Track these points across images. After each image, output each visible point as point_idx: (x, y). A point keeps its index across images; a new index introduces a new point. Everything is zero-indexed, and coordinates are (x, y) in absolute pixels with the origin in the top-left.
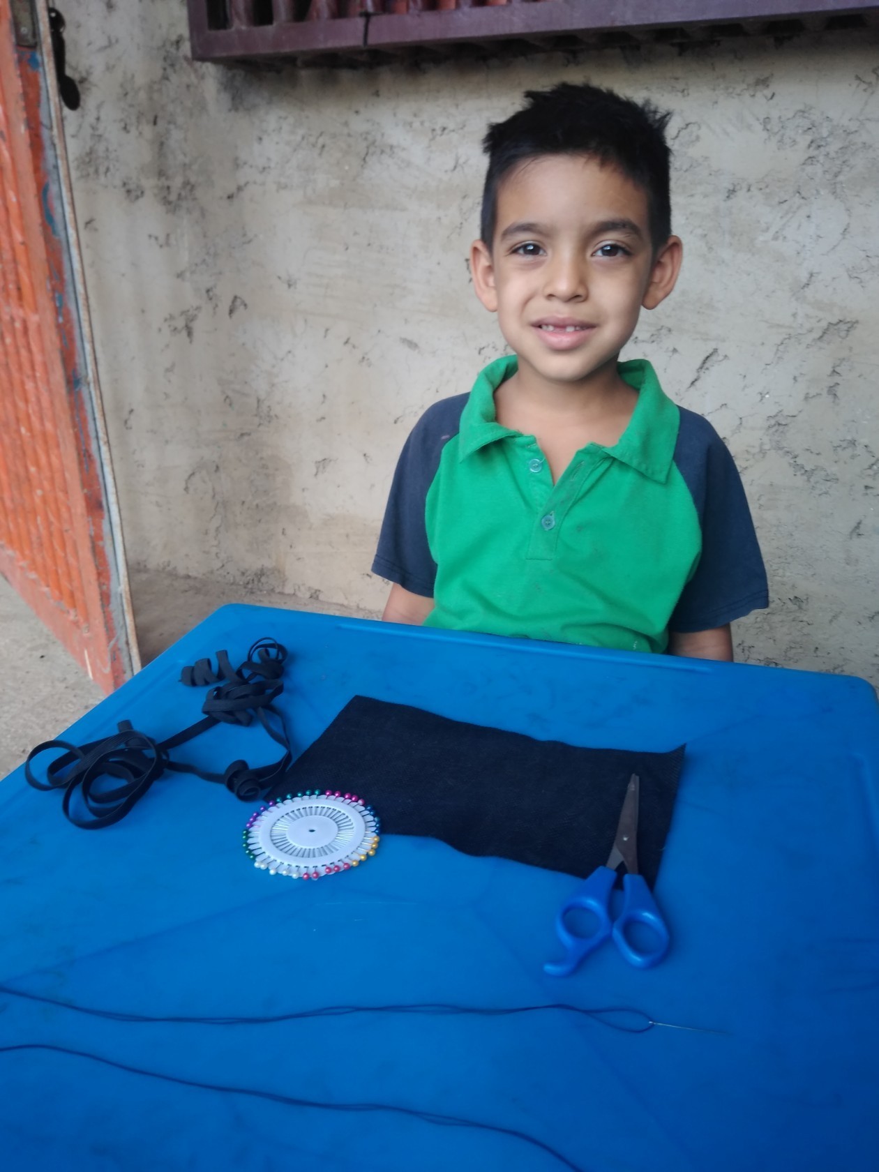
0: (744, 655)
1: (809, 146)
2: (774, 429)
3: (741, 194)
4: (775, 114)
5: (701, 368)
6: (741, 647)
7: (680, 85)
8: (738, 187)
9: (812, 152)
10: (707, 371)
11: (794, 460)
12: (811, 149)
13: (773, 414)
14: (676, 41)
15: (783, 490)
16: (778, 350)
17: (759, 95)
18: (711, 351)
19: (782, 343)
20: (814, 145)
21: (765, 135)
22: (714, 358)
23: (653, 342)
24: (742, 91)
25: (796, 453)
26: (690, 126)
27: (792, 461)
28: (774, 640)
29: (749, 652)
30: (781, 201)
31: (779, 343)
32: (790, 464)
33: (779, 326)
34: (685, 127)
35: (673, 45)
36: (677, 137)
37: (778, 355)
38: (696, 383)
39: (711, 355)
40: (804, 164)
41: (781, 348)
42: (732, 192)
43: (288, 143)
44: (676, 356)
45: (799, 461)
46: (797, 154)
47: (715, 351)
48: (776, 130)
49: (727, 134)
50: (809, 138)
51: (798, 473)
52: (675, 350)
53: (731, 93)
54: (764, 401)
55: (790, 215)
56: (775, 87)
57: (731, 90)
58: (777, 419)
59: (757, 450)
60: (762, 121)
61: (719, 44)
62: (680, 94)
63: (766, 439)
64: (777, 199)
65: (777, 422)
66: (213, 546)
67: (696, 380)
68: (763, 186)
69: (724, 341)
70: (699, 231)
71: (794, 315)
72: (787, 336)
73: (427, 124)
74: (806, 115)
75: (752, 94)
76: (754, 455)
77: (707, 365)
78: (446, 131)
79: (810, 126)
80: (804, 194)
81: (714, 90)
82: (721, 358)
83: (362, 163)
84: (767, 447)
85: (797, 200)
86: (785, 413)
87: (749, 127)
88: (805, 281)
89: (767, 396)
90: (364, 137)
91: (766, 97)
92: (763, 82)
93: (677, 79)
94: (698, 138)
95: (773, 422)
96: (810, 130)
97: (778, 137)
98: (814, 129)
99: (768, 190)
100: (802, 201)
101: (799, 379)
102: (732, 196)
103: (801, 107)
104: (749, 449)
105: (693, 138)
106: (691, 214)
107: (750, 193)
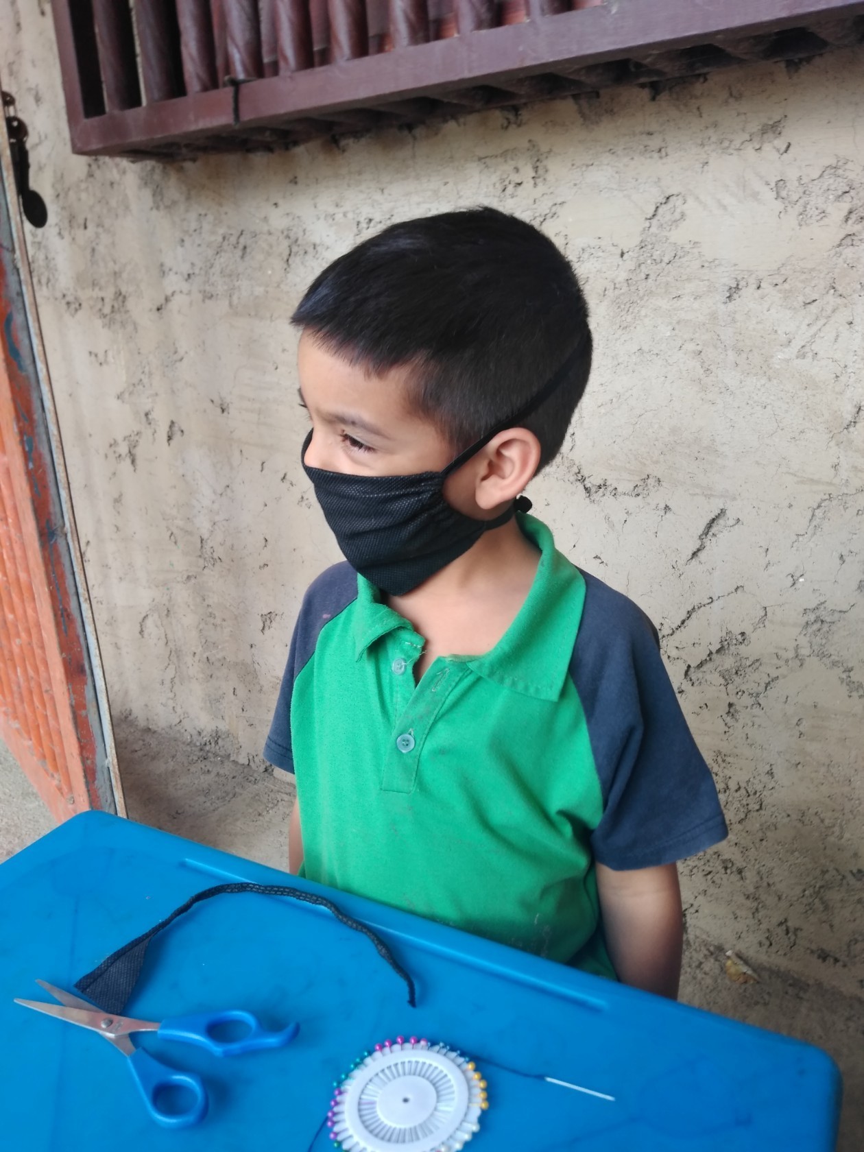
0: (789, 939)
1: (847, 219)
2: (816, 626)
3: (748, 293)
4: (792, 174)
5: (706, 533)
6: (784, 927)
7: (655, 142)
8: (742, 284)
9: (851, 227)
10: (714, 539)
11: (847, 673)
12: (850, 222)
13: (813, 606)
14: (643, 80)
15: (833, 716)
16: (813, 515)
17: (767, 147)
18: (717, 512)
19: (819, 506)
20: (854, 217)
21: (779, 205)
22: (721, 522)
23: (638, 495)
24: (742, 143)
25: (850, 665)
26: (671, 199)
27: (844, 676)
28: (831, 926)
29: (796, 935)
30: (808, 301)
31: (815, 507)
32: (842, 680)
33: (818, 482)
34: (664, 201)
35: (643, 86)
36: (654, 215)
37: (814, 523)
38: (699, 554)
39: (718, 517)
40: (840, 245)
41: (819, 513)
42: (733, 292)
43: (209, 245)
44: (669, 515)
45: (855, 676)
46: (833, 229)
47: (723, 512)
48: (795, 197)
49: (725, 208)
50: (845, 206)
51: (855, 694)
52: (667, 508)
53: (728, 148)
54: (796, 586)
55: (823, 321)
56: (791, 133)
57: (726, 144)
58: (818, 613)
59: (791, 654)
60: (773, 185)
61: (706, 80)
62: (656, 155)
63: (803, 641)
64: (801, 299)
65: (818, 617)
66: (169, 698)
67: (699, 550)
68: (780, 281)
69: (734, 499)
70: (691, 347)
71: (835, 467)
72: (827, 497)
73: (350, 215)
74: (840, 172)
75: (758, 147)
76: (787, 661)
77: (713, 530)
78: (372, 224)
79: (847, 189)
80: (840, 289)
81: (702, 145)
82: (731, 522)
83: (285, 266)
84: (805, 651)
85: (831, 299)
86: (830, 606)
87: (755, 196)
88: (849, 418)
89: (801, 580)
90: (285, 233)
91: (778, 150)
92: (773, 129)
93: (650, 134)
94: (683, 215)
95: (812, 617)
96: (847, 194)
97: (798, 208)
98: (852, 193)
99: (786, 286)
100: (839, 300)
101: (847, 559)
102: (735, 296)
103: (833, 162)
104: (781, 653)
105: (677, 215)
106: (678, 322)
107: (760, 291)
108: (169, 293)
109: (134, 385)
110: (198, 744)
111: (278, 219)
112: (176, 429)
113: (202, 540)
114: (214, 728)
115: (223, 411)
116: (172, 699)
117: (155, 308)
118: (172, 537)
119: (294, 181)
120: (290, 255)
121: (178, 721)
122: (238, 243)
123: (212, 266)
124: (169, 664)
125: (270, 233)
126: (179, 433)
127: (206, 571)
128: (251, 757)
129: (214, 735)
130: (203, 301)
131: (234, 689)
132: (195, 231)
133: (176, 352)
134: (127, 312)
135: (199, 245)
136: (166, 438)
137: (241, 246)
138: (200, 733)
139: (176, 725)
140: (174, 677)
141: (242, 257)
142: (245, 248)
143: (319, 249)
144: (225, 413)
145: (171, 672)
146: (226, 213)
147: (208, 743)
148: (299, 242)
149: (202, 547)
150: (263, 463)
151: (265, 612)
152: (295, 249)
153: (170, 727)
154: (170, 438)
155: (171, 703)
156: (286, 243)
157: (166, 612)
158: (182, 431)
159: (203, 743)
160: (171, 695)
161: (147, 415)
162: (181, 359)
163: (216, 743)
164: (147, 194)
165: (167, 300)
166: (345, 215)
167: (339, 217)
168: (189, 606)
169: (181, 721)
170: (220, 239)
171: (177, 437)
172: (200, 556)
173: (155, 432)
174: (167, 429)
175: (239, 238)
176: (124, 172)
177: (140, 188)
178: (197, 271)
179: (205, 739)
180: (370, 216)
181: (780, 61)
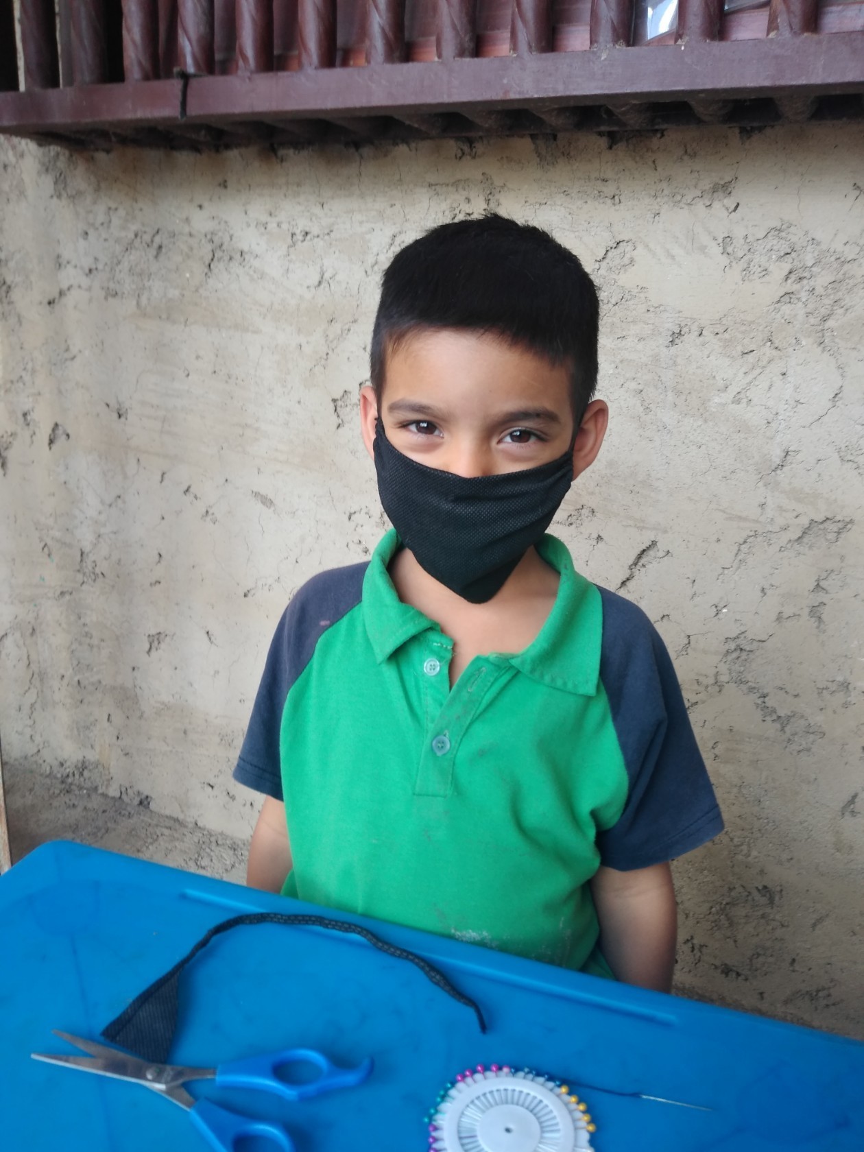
0: (694, 956)
1: (787, 278)
2: (735, 655)
3: (690, 339)
4: (739, 233)
5: (635, 564)
6: (690, 945)
7: (610, 189)
8: (685, 330)
9: (790, 286)
10: (643, 570)
11: (762, 699)
12: (789, 281)
13: (733, 635)
14: (603, 128)
15: (748, 739)
16: (739, 550)
17: (717, 205)
18: (648, 543)
19: (745, 542)
20: (793, 277)
21: (724, 260)
22: (651, 553)
23: (571, 524)
24: (694, 199)
25: (765, 691)
26: (621, 244)
27: (759, 701)
28: (735, 941)
29: (701, 952)
30: (746, 351)
31: (741, 542)
32: (757, 705)
33: (745, 519)
34: (615, 245)
35: (601, 134)
36: (603, 258)
37: (740, 557)
38: (628, 583)
39: (649, 548)
40: (779, 302)
41: (744, 548)
42: (676, 337)
43: (118, 241)
44: (601, 545)
45: (770, 702)
46: (773, 287)
47: (654, 543)
48: (740, 254)
49: (673, 257)
50: (786, 267)
51: (768, 719)
52: (599, 538)
53: (680, 201)
54: (720, 616)
55: (759, 370)
56: (739, 194)
57: (678, 197)
58: (738, 642)
59: (711, 681)
60: (720, 240)
61: (663, 135)
62: (609, 201)
63: (723, 668)
64: (739, 348)
65: (738, 646)
66: (27, 726)
67: (628, 579)
68: (721, 330)
69: (665, 532)
70: (633, 385)
71: (762, 505)
72: (752, 533)
73: (285, 226)
74: (783, 234)
75: (708, 204)
76: (707, 687)
77: (642, 561)
78: (308, 237)
79: (789, 251)
80: (777, 343)
81: (655, 196)
82: (661, 554)
83: (206, 270)
84: (724, 678)
85: (768, 350)
86: (750, 635)
87: (703, 249)
88: (778, 461)
89: (725, 610)
90: (209, 237)
91: (727, 209)
92: (724, 188)
93: (605, 180)
94: (632, 261)
95: (732, 646)
96: (788, 256)
97: (743, 264)
98: (793, 254)
99: (727, 336)
100: (775, 353)
101: (769, 592)
102: (677, 341)
103: (778, 224)
104: (701, 679)
105: (626, 260)
106: (622, 362)
107: (701, 338)
108: (65, 286)
109: (12, 382)
110: (59, 776)
111: (201, 221)
112: (60, 431)
113: (82, 554)
114: (81, 758)
115: (120, 416)
116: (30, 726)
117: (46, 301)
118: (46, 549)
119: (224, 185)
120: (212, 260)
121: (36, 750)
122: (152, 241)
123: (119, 263)
124: (29, 688)
125: (191, 235)
126: (64, 437)
127: (84, 587)
128: (123, 790)
129: (80, 765)
130: (106, 298)
131: (109, 715)
132: (102, 224)
133: (67, 350)
134: (10, 303)
135: (106, 240)
136: (46, 441)
137: (155, 245)
138: (62, 764)
139: (32, 756)
140: (35, 702)
141: (156, 257)
142: (160, 247)
143: (247, 257)
144: (123, 419)
145: (31, 697)
146: (141, 210)
147: (71, 775)
148: (224, 247)
149: (82, 561)
150: (163, 474)
151: (153, 632)
152: (218, 254)
153: (26, 758)
154: (51, 442)
155: (28, 731)
156: (209, 247)
157: (31, 630)
158: (68, 436)
159: (64, 775)
160: (30, 722)
161: (25, 415)
162: (73, 358)
163: (81, 774)
164: (48, 182)
165: (61, 293)
166: (279, 225)
167: (272, 226)
168: (60, 625)
169: (39, 751)
170: (132, 236)
171: (61, 441)
172: (79, 571)
173: (34, 433)
174: (49, 431)
175: (154, 236)
176: (22, 155)
177: (39, 173)
178: (100, 267)
179: (68, 770)
180: (307, 229)
181: (735, 127)
